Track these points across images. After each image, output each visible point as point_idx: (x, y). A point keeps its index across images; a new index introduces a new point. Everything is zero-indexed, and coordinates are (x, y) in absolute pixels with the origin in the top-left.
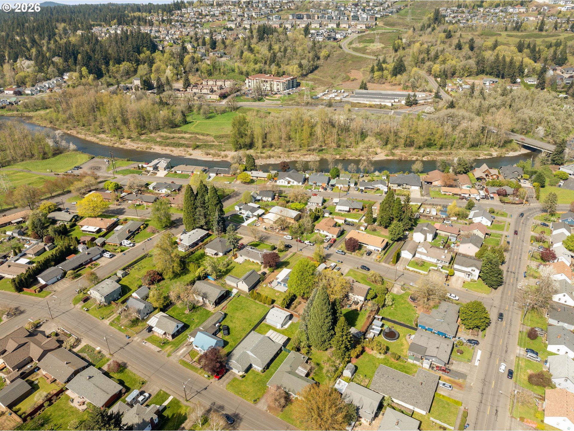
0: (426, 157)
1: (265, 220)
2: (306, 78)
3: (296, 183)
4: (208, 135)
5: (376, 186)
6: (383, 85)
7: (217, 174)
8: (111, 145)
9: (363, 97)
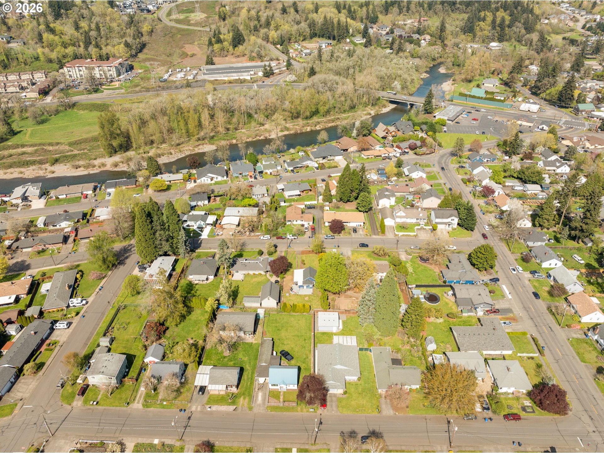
0: (318, 126)
1: (225, 226)
2: (137, 60)
3: (220, 178)
4: (58, 144)
5: (304, 163)
6: (227, 58)
7: (116, 188)
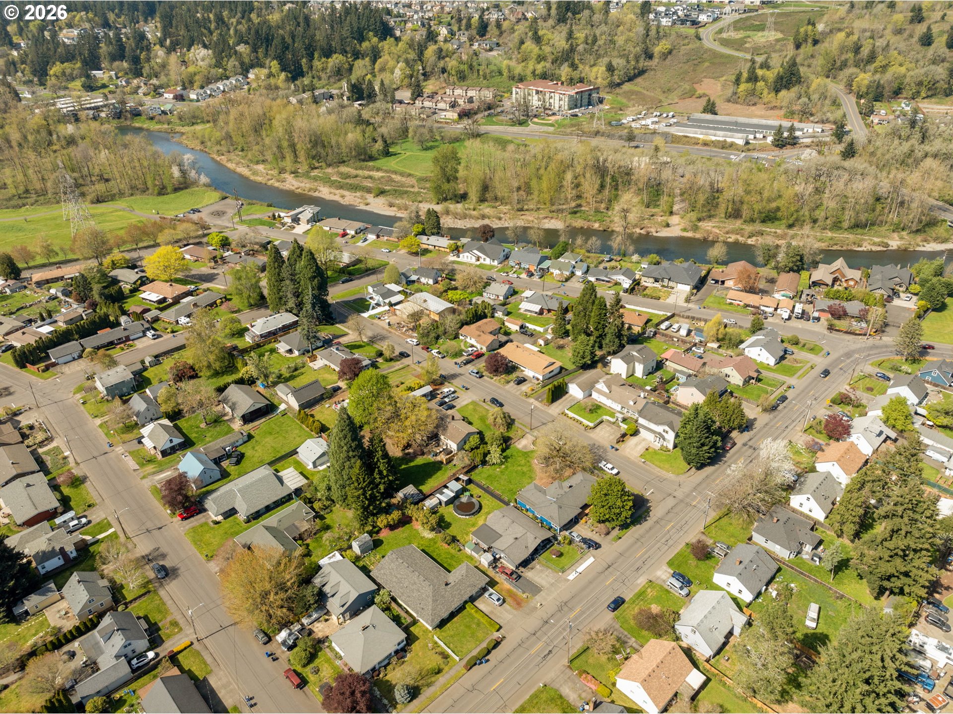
0: (754, 238)
1: (398, 312)
2: (618, 90)
3: (488, 261)
4: (410, 175)
5: (615, 277)
6: (753, 108)
7: (378, 236)
8: (264, 182)
9: (699, 127)
